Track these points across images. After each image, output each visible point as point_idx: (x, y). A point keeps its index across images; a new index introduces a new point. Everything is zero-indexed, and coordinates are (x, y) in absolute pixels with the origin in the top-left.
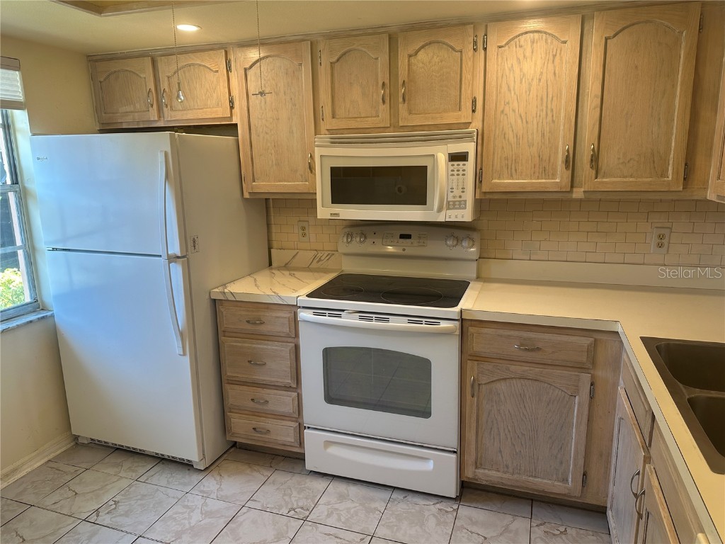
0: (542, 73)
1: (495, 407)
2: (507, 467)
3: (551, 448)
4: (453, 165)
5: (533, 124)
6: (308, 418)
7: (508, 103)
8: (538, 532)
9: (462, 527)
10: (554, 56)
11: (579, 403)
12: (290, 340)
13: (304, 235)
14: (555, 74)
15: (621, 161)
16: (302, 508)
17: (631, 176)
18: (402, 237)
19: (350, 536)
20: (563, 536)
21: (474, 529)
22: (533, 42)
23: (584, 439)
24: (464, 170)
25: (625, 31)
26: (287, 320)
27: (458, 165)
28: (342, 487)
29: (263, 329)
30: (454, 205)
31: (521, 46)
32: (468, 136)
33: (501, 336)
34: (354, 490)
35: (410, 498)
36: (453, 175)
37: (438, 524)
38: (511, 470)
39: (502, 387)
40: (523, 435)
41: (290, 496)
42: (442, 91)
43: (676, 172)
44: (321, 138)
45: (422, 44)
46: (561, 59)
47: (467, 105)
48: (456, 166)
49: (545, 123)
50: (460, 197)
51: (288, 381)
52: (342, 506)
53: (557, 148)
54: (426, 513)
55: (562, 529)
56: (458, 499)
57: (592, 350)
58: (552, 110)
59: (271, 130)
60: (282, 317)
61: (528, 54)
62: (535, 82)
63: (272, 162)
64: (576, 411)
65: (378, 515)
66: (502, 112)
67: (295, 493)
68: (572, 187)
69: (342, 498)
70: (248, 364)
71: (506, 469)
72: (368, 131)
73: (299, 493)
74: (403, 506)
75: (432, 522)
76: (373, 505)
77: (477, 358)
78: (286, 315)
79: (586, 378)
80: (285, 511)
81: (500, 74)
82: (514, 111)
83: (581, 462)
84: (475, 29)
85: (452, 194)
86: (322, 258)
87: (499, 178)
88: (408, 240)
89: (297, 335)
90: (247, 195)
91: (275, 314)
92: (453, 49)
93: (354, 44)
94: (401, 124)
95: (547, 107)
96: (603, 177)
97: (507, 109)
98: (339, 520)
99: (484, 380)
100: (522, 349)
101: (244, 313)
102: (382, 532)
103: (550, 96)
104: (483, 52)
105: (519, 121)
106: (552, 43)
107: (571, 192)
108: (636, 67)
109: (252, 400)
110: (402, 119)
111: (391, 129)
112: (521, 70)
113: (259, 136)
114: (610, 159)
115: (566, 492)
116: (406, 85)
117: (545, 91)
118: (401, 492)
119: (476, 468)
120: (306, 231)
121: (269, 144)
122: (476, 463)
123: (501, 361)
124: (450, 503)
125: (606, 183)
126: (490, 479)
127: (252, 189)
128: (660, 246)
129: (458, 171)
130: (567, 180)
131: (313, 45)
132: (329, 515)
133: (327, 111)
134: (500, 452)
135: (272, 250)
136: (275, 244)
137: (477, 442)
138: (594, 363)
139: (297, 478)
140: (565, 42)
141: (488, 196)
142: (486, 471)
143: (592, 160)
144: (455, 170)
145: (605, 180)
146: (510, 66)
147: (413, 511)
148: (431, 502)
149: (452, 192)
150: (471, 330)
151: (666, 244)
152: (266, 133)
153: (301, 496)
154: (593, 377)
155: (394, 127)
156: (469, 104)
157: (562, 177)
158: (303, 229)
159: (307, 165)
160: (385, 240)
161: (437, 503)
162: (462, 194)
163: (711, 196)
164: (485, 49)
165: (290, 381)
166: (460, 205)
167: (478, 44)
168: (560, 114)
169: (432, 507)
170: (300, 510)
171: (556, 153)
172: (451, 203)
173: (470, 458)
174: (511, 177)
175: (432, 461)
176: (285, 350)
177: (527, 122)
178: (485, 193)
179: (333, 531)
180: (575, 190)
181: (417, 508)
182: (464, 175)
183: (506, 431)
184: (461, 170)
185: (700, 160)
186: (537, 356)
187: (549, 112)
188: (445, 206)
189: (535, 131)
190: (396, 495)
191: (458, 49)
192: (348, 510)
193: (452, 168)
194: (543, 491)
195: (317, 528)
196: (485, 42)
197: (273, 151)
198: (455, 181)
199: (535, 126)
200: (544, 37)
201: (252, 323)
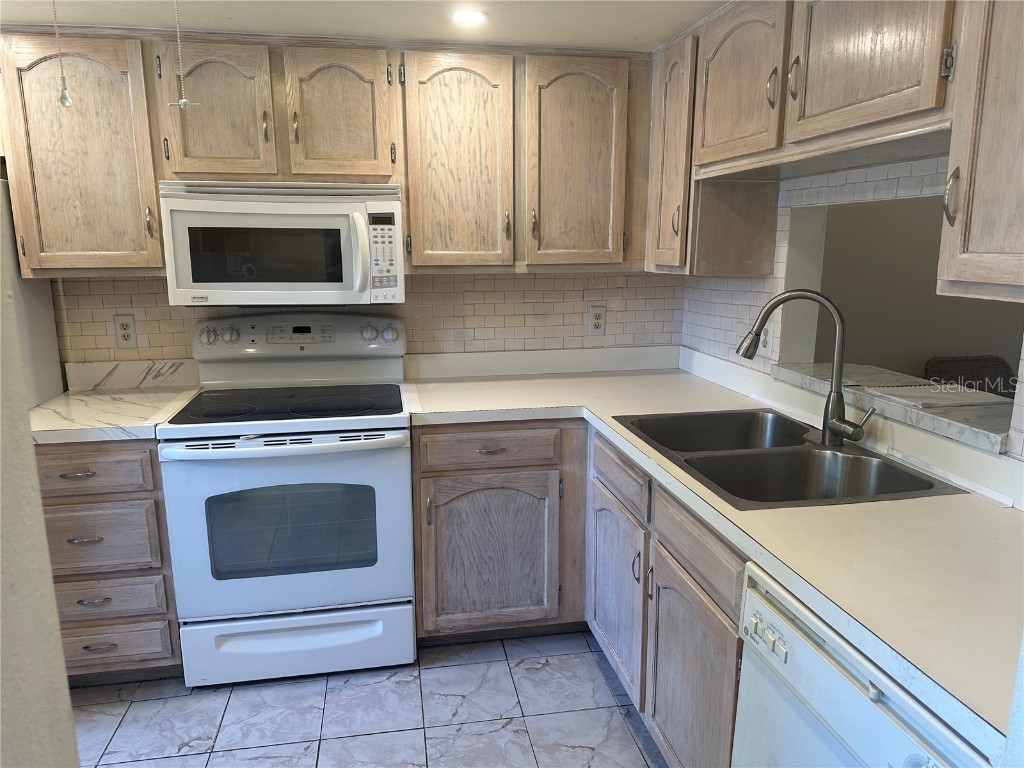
0: (472, 120)
1: (456, 531)
2: (474, 603)
3: (522, 567)
4: (375, 229)
5: (466, 183)
6: (184, 609)
7: (436, 154)
8: (519, 671)
9: (433, 693)
10: (485, 102)
11: (549, 506)
12: (145, 495)
13: (126, 337)
14: (487, 123)
15: (563, 230)
16: (199, 739)
17: (574, 248)
18: (297, 330)
19: (289, 750)
20: (547, 668)
21: (447, 691)
22: (460, 81)
23: (557, 546)
24: (390, 237)
25: (559, 81)
26: (139, 464)
27: (383, 230)
28: (252, 695)
29: (93, 484)
30: (381, 282)
31: (446, 85)
32: (391, 194)
33: (461, 441)
34: (269, 694)
35: (354, 680)
36: (376, 242)
37: (402, 698)
38: (479, 607)
39: (464, 504)
40: (491, 558)
41: (172, 729)
42: (349, 131)
43: (615, 243)
44: (169, 184)
45: (317, 67)
46: (493, 105)
47: (384, 152)
48: (379, 231)
49: (479, 182)
50: (388, 271)
51: (147, 559)
52: (260, 719)
53: (495, 213)
54: (382, 692)
55: (543, 661)
56: (417, 663)
57: (558, 443)
58: (487, 168)
59: (72, 170)
60: (129, 461)
61: (455, 95)
62: (465, 131)
63: (77, 218)
64: (546, 515)
65: (317, 714)
66: (429, 165)
67: (178, 724)
68: (514, 260)
69: (256, 708)
70: (68, 546)
71: (473, 607)
72: (243, 177)
73: (185, 721)
74: (347, 693)
75: (393, 699)
76: (306, 704)
77: (434, 473)
78: (138, 455)
79: (554, 475)
80: (173, 751)
81: (423, 119)
82: (443, 165)
83: (556, 575)
84: (388, 56)
85: (377, 268)
86: (163, 372)
87: (432, 249)
88: (306, 335)
89: (157, 485)
90: (27, 274)
91: (114, 458)
92: (362, 78)
93: (215, 54)
94: (294, 171)
95: (481, 163)
96: (546, 248)
97: (434, 160)
98: (263, 735)
99: (442, 500)
100: (484, 453)
101: (53, 463)
102: (330, 731)
103: (484, 150)
104: (399, 87)
105: (451, 179)
106: (481, 85)
107: (513, 266)
108: (572, 124)
109: (80, 602)
110: (295, 164)
111: (279, 177)
112: (448, 114)
113: (50, 178)
114: (552, 228)
115: (543, 615)
116: (300, 119)
117: (478, 144)
118: (339, 677)
119: (438, 616)
120: (130, 331)
121: (69, 192)
122: (437, 608)
123: (462, 473)
124: (408, 671)
125: (549, 254)
126: (455, 624)
127: (40, 262)
128: (597, 326)
129: (383, 237)
130: (509, 253)
131: (145, 46)
132: (245, 735)
133: (175, 145)
134: (465, 586)
135: (66, 365)
136: (71, 355)
137: (437, 581)
138: (561, 458)
139: (172, 705)
140: (495, 86)
141: (420, 272)
142: (451, 616)
143: (534, 229)
144: (379, 236)
145: (548, 251)
146: (435, 108)
147: (363, 694)
148: (383, 677)
149: (377, 265)
150: (424, 439)
151: (603, 324)
152: (65, 174)
153: (191, 724)
154: (561, 474)
155: (283, 174)
156: (388, 152)
157: (503, 249)
158: (125, 327)
159: (144, 225)
160: (270, 337)
161: (392, 676)
162: (390, 268)
163: (650, 267)
164: (403, 83)
165: (149, 559)
166: (388, 281)
167: (394, 76)
168: (496, 172)
169: (386, 682)
170: (197, 742)
171: (495, 219)
172: (377, 280)
173: (429, 605)
174: (446, 247)
175: (381, 622)
176: (138, 513)
177: (460, 181)
178: (416, 267)
179: (261, 752)
180: (517, 263)
181: (367, 689)
182: (390, 242)
183: (471, 557)
184: (387, 236)
185: (636, 230)
186: (500, 459)
187: (484, 169)
188: (369, 284)
189: (469, 191)
190: (333, 683)
191: (367, 78)
192: (272, 720)
193: (374, 233)
194: (518, 622)
195: (234, 756)
196: (402, 74)
197: (78, 203)
198: (380, 250)
199: (469, 186)
200: (472, 78)
201: (71, 478)
